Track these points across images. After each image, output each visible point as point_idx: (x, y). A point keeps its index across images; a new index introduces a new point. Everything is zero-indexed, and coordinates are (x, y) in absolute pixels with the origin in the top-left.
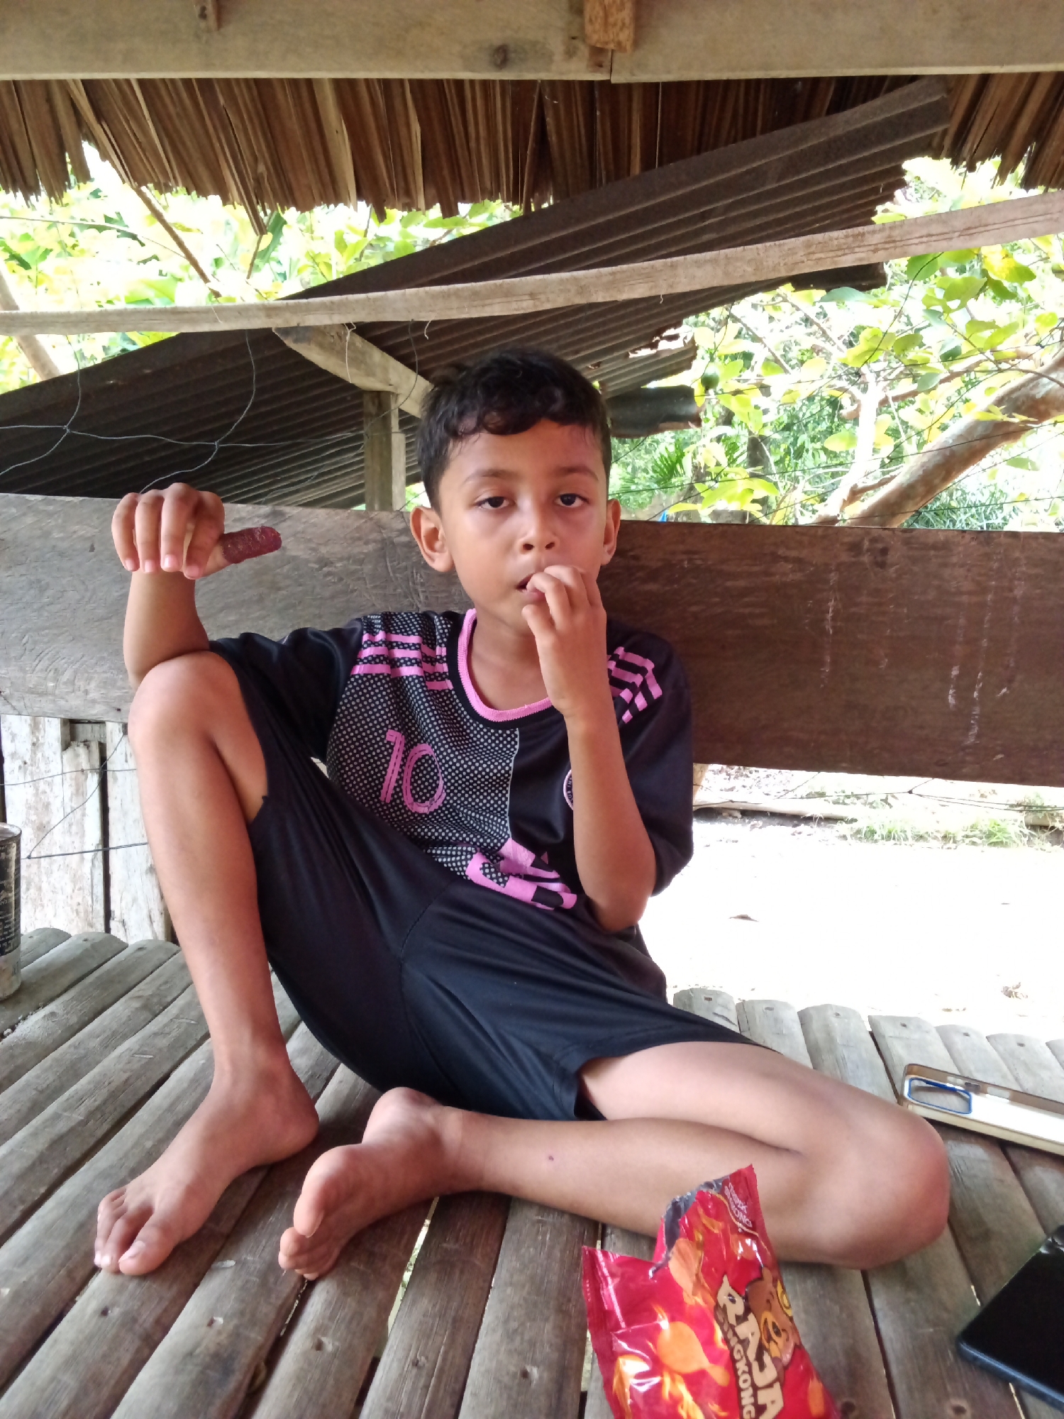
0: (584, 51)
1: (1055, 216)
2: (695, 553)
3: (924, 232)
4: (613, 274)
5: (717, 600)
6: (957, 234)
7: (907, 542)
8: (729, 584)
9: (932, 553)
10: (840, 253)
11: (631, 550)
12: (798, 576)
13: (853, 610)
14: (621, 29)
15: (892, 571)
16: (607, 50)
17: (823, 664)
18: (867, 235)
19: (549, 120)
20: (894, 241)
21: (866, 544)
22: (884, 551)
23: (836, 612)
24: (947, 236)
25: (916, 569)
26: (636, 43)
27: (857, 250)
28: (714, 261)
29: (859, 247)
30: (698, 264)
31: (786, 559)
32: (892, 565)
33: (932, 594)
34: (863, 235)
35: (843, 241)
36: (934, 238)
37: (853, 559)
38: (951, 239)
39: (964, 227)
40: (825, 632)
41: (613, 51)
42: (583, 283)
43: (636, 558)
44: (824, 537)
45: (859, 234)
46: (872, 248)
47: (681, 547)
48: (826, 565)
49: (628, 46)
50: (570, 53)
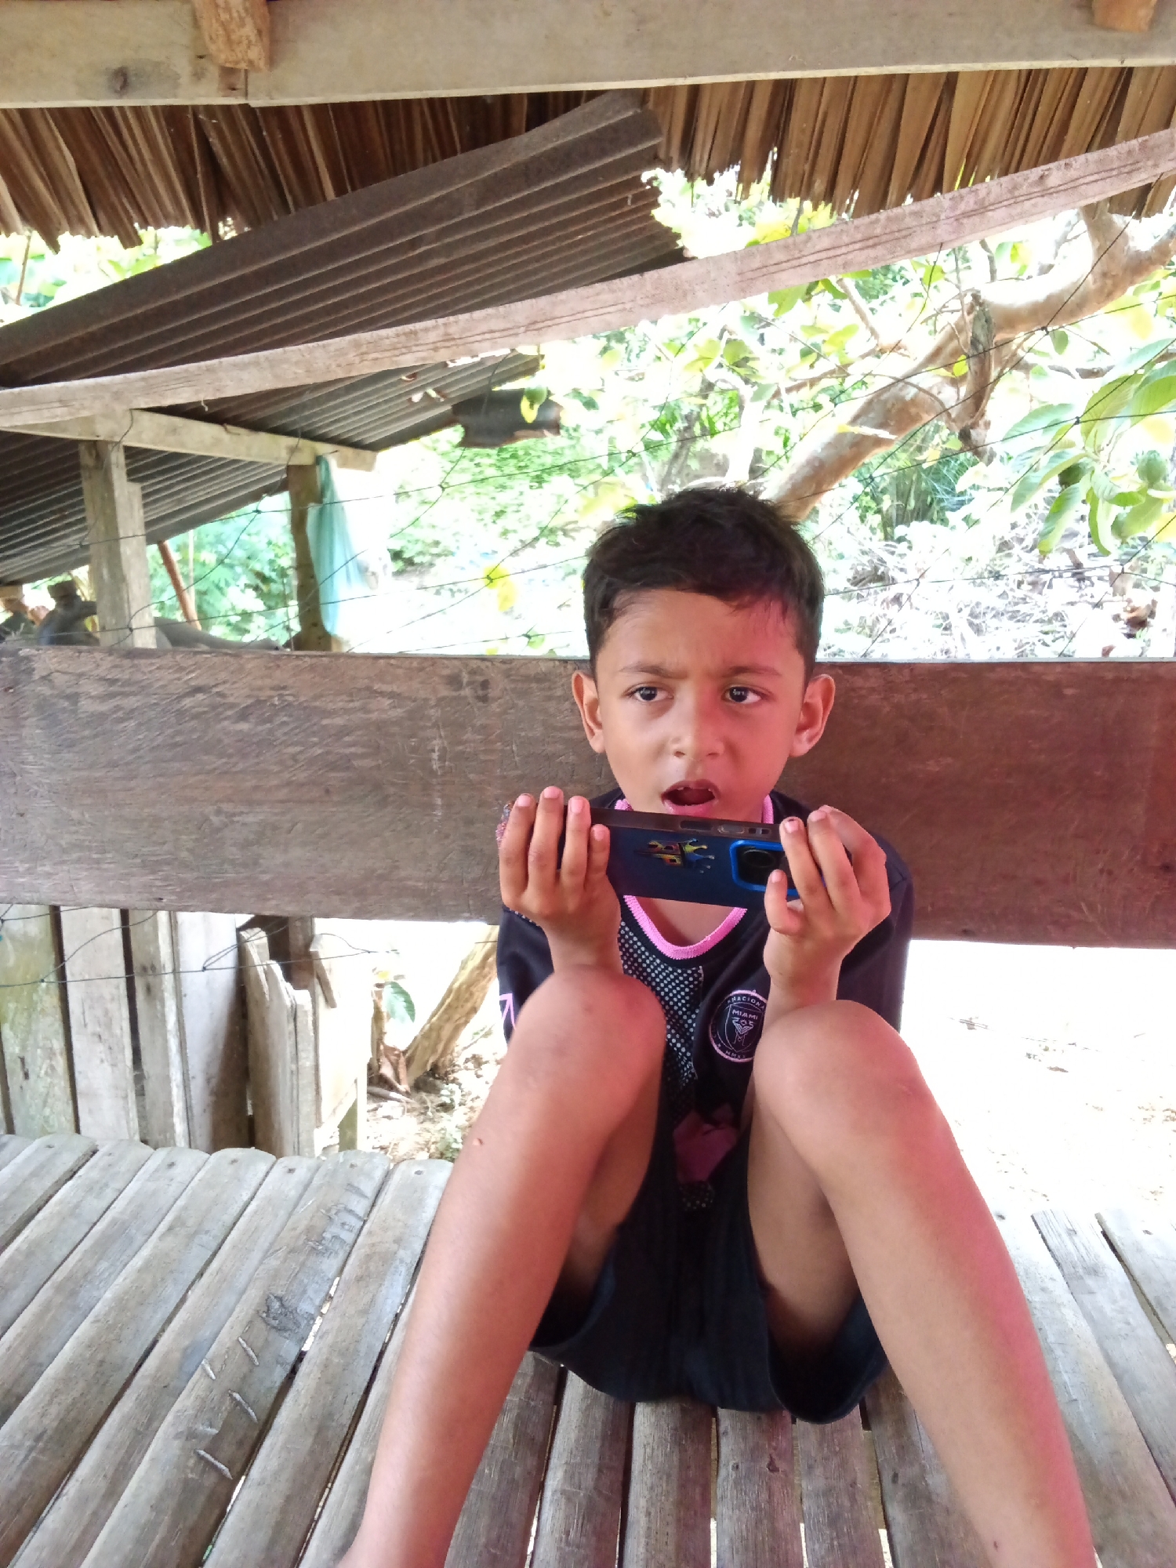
0: (213, 72)
1: (628, 306)
2: (284, 688)
3: (484, 327)
4: (143, 379)
5: (315, 739)
6: (523, 329)
7: (507, 674)
8: (325, 722)
9: (534, 685)
10: (397, 352)
11: (216, 686)
12: (399, 712)
13: (461, 748)
14: (249, 47)
15: (495, 707)
16: (240, 70)
17: (433, 807)
18: (420, 335)
19: (214, 140)
20: (454, 339)
21: (465, 678)
22: (485, 685)
23: (443, 750)
24: (511, 332)
25: (521, 703)
26: (272, 61)
27: (414, 349)
28: (257, 363)
29: (417, 345)
30: (244, 367)
31: (382, 694)
32: (495, 699)
33: (538, 731)
34: (414, 333)
35: (396, 340)
36: (497, 335)
37: (455, 694)
38: (516, 335)
39: (528, 321)
40: (432, 773)
41: (246, 71)
42: (115, 390)
43: (220, 694)
44: (422, 669)
45: (411, 332)
46: (431, 346)
47: (268, 682)
48: (426, 700)
49: (262, 64)
50: (198, 76)
